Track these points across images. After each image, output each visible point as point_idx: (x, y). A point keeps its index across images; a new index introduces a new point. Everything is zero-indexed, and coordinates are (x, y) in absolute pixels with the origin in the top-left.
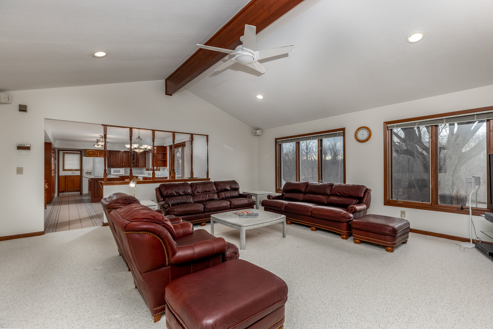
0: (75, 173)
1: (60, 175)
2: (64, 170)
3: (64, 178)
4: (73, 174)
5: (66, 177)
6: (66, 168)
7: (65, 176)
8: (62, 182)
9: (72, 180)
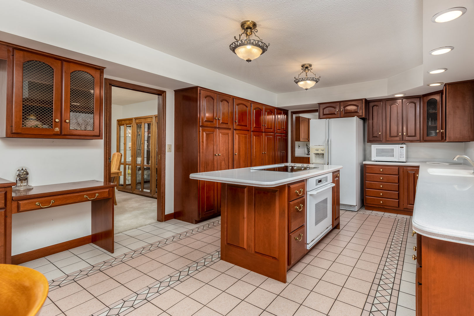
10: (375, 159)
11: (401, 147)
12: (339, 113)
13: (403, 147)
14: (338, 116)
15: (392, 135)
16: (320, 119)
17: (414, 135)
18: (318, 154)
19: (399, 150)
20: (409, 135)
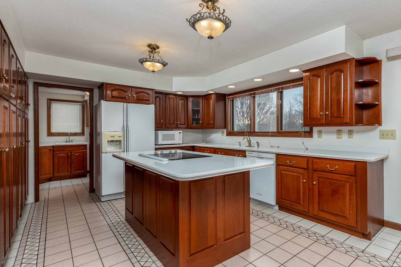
0: (72, 141)
1: (40, 145)
2: (50, 134)
3: (52, 152)
4: (69, 142)
5: (54, 149)
6: (54, 130)
7: (53, 146)
8: (46, 160)
9: (68, 155)
10: (161, 143)
11: (179, 133)
12: (130, 98)
13: (181, 133)
14: (130, 101)
15: (170, 123)
16: (106, 101)
17: (184, 124)
18: (113, 141)
19: (179, 135)
20: (181, 124)
